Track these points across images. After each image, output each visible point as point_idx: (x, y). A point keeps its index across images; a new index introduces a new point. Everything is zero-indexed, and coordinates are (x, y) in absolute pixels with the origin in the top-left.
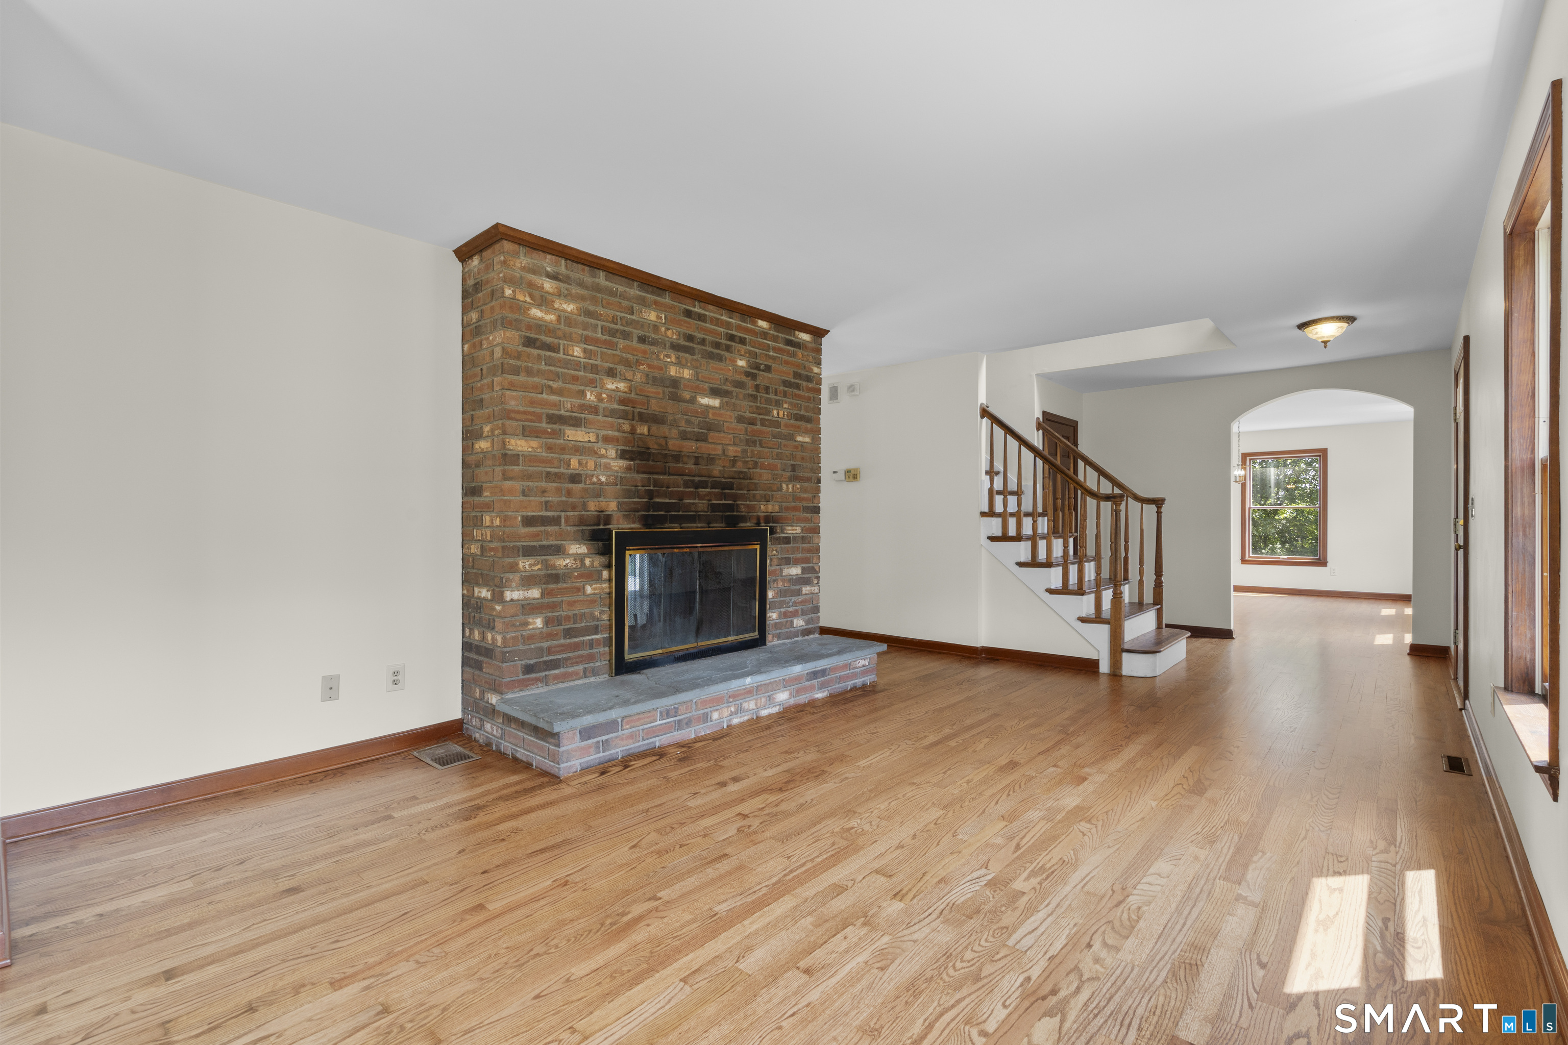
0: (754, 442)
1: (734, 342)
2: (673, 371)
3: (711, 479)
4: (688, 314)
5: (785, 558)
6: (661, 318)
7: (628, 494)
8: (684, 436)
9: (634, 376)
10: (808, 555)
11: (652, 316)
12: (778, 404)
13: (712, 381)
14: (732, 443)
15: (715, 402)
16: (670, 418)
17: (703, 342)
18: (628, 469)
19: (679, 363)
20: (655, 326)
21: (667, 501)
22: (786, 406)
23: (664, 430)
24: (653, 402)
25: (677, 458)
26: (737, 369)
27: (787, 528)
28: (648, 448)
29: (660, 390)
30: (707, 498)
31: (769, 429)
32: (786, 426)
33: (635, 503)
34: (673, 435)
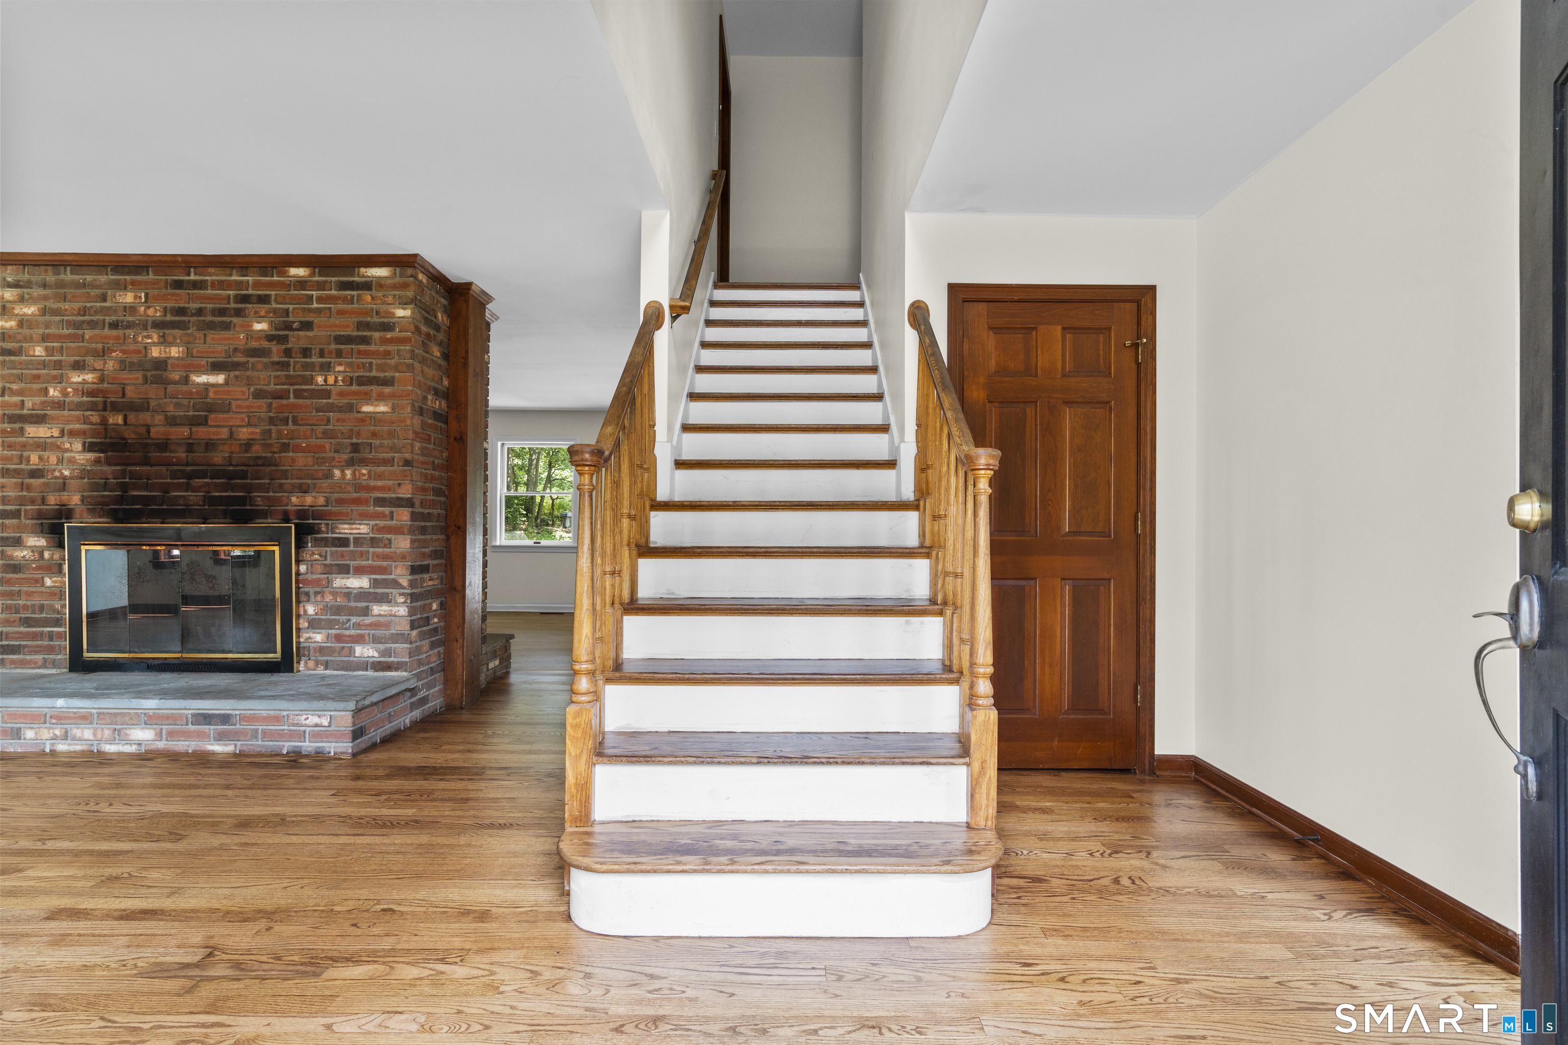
0: (285, 421)
1: (249, 303)
2: (155, 352)
3: (210, 468)
4: (178, 285)
5: (338, 565)
6: (140, 297)
7: (94, 487)
8: (172, 421)
9: (104, 365)
10: (385, 564)
11: (128, 298)
12: (326, 368)
13: (212, 355)
14: (244, 423)
15: (220, 379)
16: (153, 404)
17: (200, 312)
18: (97, 461)
19: (164, 341)
20: (131, 307)
21: (145, 493)
22: (341, 368)
23: (145, 417)
24: (129, 391)
25: (164, 445)
26: (252, 335)
27: (341, 526)
28: (124, 439)
29: (139, 375)
30: (206, 489)
31: (308, 402)
32: (342, 394)
33: (103, 496)
34: (157, 422)
